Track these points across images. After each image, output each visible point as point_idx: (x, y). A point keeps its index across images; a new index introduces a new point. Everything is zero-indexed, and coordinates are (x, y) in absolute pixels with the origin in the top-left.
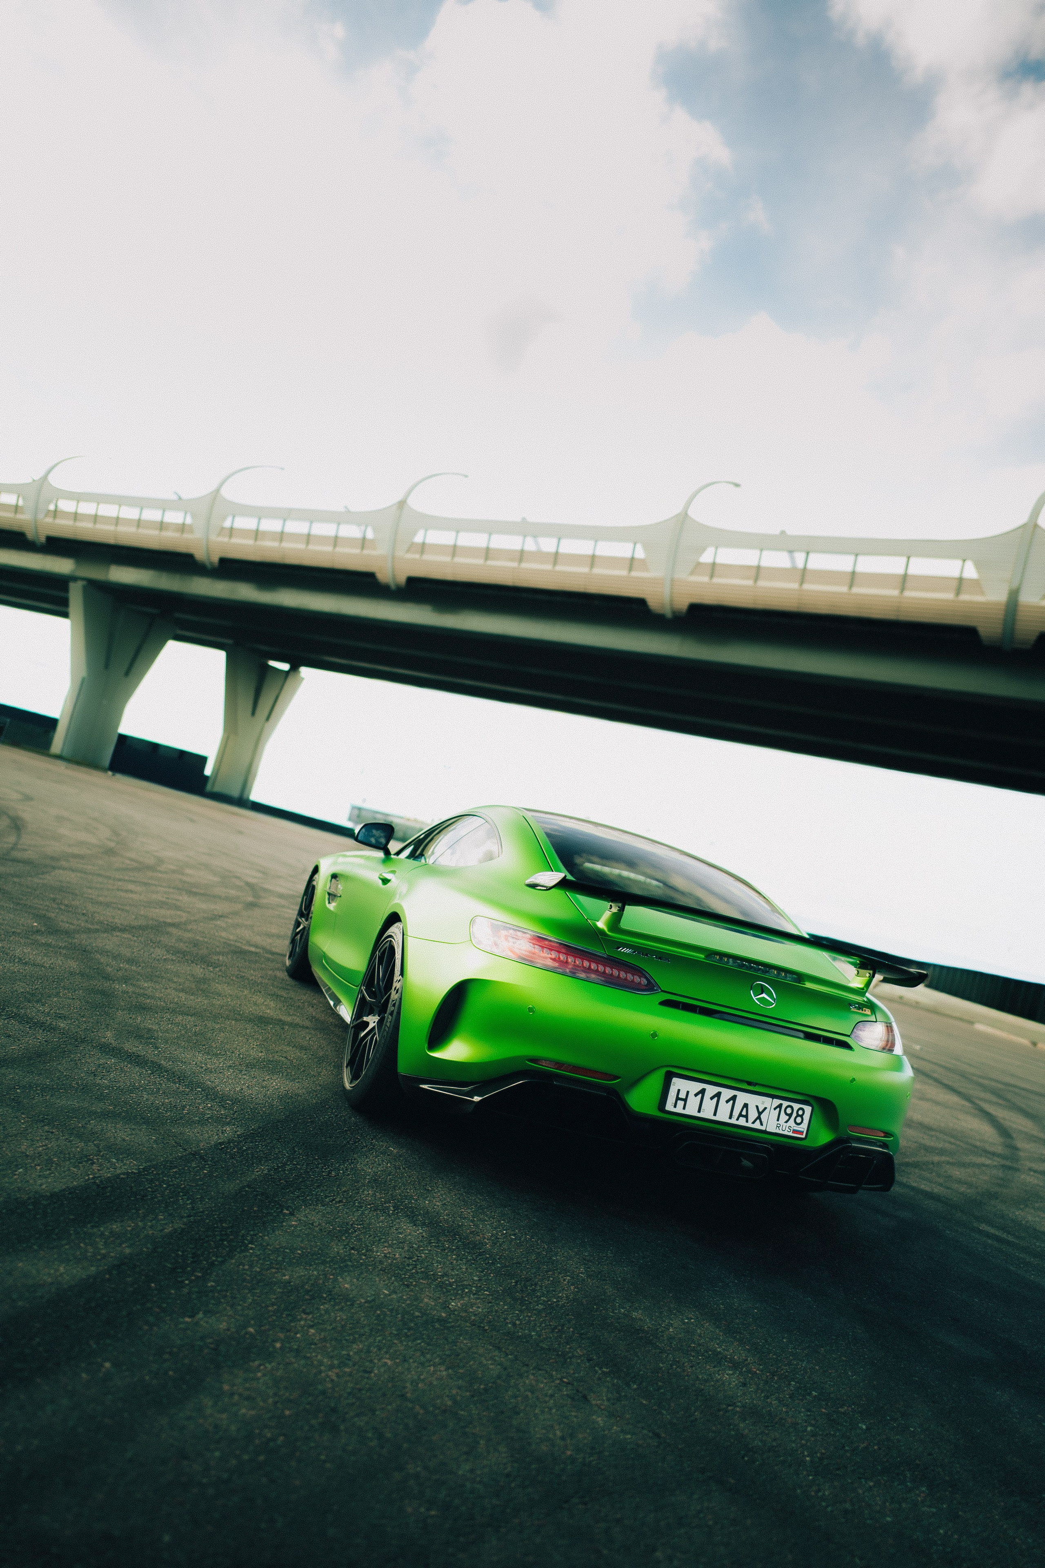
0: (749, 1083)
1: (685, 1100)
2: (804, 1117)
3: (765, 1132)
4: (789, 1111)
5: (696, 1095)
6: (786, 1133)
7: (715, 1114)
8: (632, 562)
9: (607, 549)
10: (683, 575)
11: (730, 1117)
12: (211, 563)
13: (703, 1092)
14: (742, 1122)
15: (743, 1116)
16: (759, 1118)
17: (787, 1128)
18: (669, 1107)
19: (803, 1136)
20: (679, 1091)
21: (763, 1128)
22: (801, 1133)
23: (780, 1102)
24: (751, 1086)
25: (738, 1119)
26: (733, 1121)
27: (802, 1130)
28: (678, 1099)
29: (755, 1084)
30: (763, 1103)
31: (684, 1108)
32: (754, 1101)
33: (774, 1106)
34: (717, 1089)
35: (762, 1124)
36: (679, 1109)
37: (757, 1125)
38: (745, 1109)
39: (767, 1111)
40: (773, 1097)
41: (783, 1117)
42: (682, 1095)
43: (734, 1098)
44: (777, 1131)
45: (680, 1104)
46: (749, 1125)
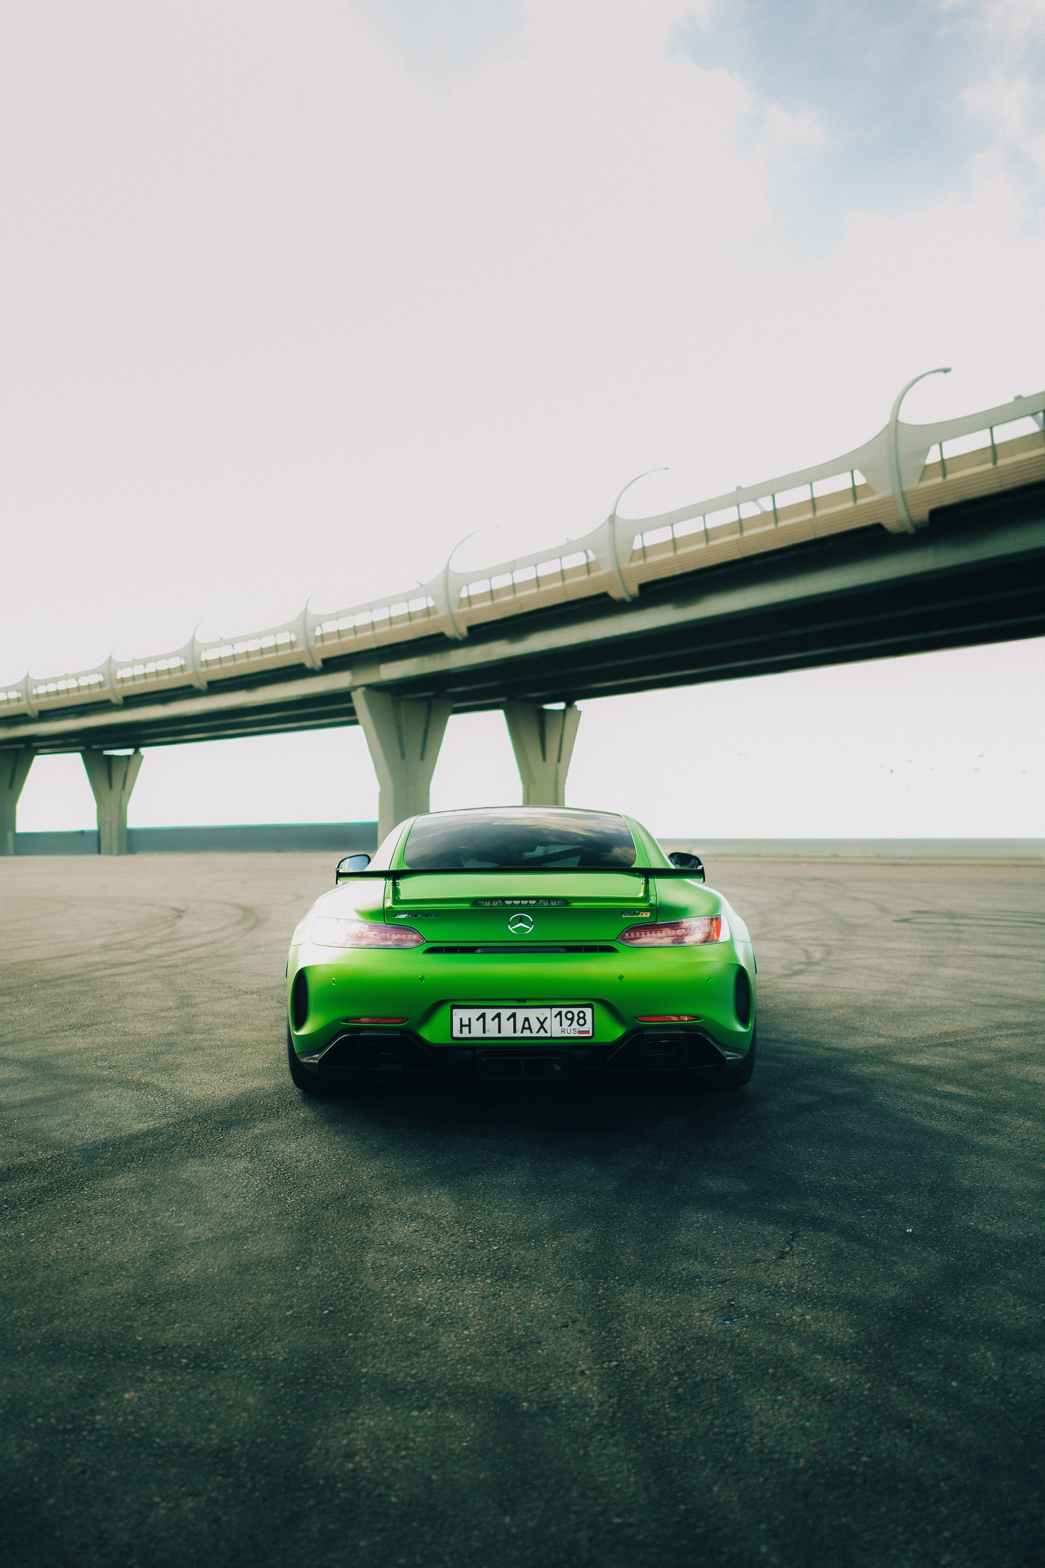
0: (519, 1000)
1: (469, 1026)
2: (586, 1018)
3: (551, 1038)
4: (570, 1016)
5: (478, 1019)
6: (572, 1035)
7: (499, 1032)
8: (855, 491)
9: (824, 488)
10: (912, 484)
11: (515, 1032)
12: (461, 634)
13: (483, 1016)
14: (527, 1033)
15: (527, 1028)
16: (542, 1027)
17: (572, 1031)
18: (456, 1034)
19: (590, 1034)
21: (548, 1035)
22: (588, 1032)
23: (558, 1010)
24: (523, 1002)
26: (518, 1034)
28: (462, 1026)
29: (524, 1000)
30: (543, 1014)
31: (470, 1032)
32: (533, 1014)
33: (554, 1015)
34: (496, 1011)
35: (546, 1032)
36: (466, 1033)
37: (542, 1034)
38: (527, 1022)
39: (548, 1020)
40: (551, 1007)
41: (566, 1023)
42: (465, 1022)
43: (514, 1015)
44: (563, 1035)
45: (465, 1029)
46: (534, 1034)
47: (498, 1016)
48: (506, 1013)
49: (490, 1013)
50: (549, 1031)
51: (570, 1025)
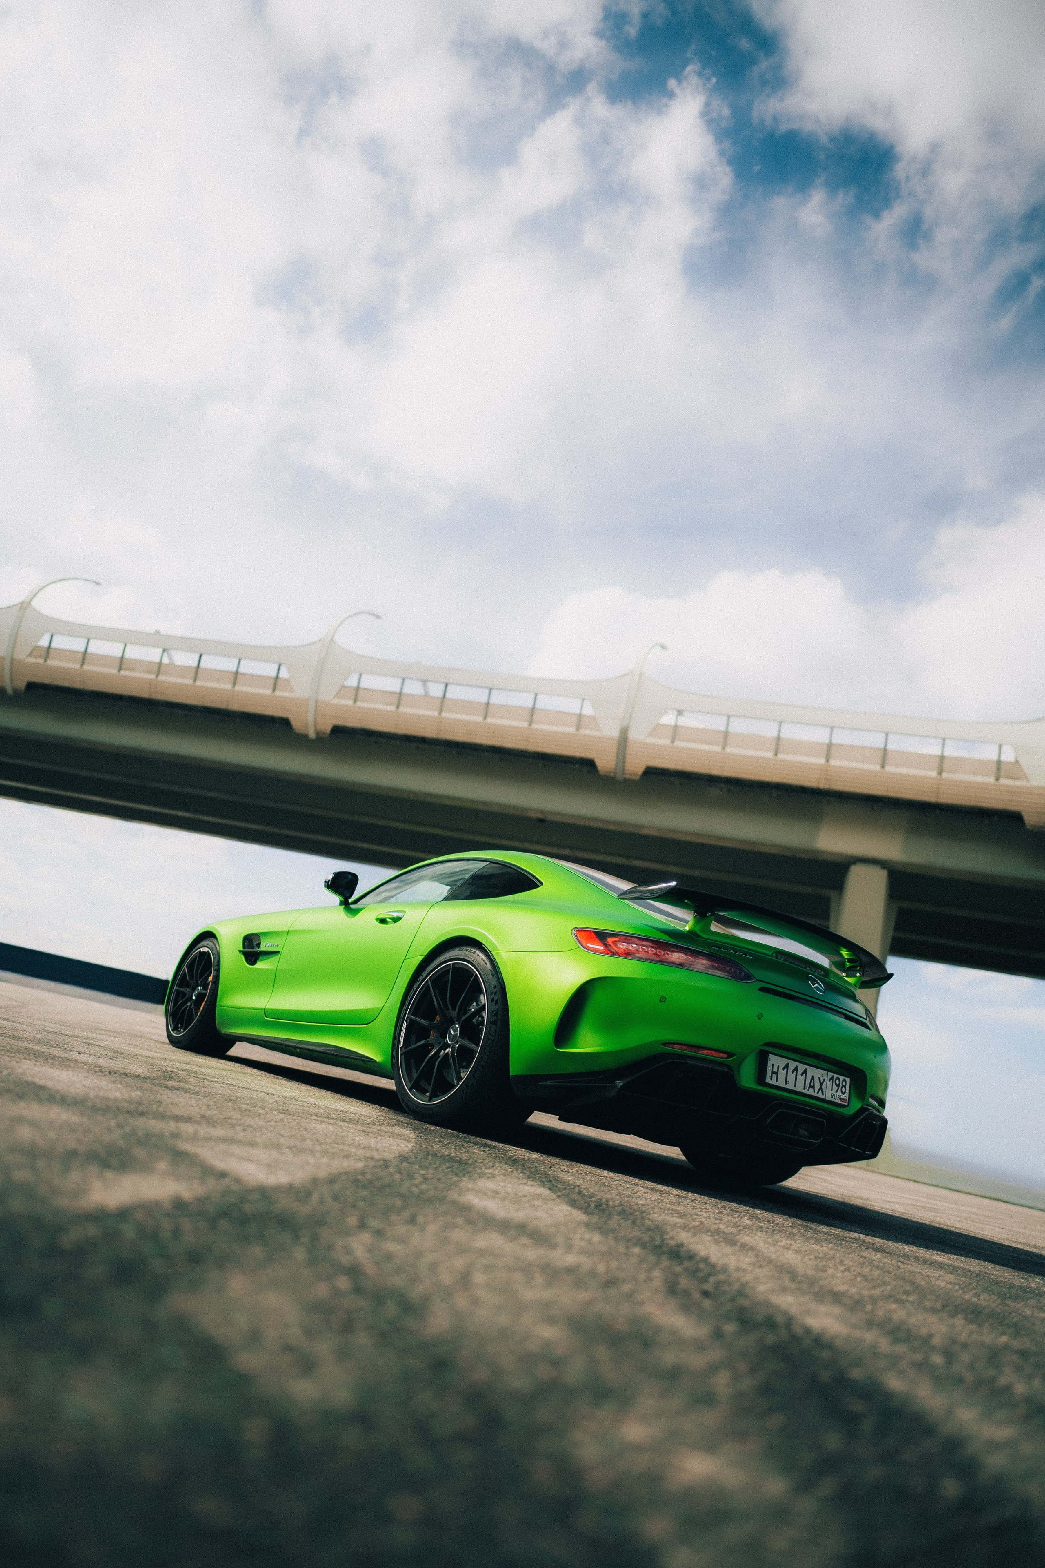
1: (777, 1073)
6: (837, 1101)
11: (804, 1089)
13: (787, 1066)
14: (811, 1092)
16: (821, 1089)
20: (773, 1065)
21: (823, 1097)
25: (809, 1090)
26: (806, 1091)
27: (846, 1098)
28: (773, 1072)
32: (817, 1073)
35: (823, 1094)
37: (820, 1095)
41: (835, 1088)
45: (774, 1076)
46: (815, 1094)
47: (796, 1069)
48: (802, 1067)
49: (793, 1065)
50: (824, 1094)
51: (837, 1092)
